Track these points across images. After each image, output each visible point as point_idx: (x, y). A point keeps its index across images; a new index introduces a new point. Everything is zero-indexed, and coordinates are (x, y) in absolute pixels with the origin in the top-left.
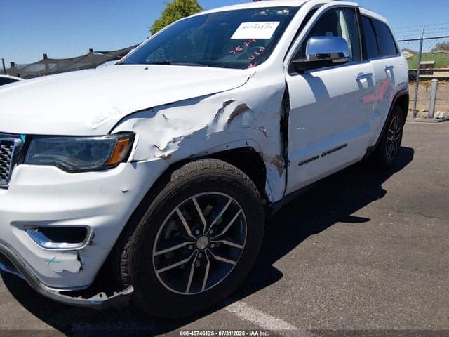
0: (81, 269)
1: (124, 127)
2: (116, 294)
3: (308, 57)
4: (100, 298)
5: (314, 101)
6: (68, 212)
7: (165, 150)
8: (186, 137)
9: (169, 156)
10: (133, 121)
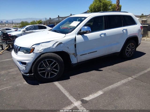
0: (26, 69)
1: (33, 47)
2: (31, 74)
3: (82, 31)
4: (28, 75)
5: (84, 41)
6: (23, 60)
7: (40, 51)
8: (45, 49)
9: (41, 52)
10: (35, 45)
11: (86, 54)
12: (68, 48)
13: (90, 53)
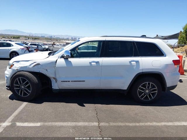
11: (68, 81)
12: (47, 70)
13: (75, 81)
